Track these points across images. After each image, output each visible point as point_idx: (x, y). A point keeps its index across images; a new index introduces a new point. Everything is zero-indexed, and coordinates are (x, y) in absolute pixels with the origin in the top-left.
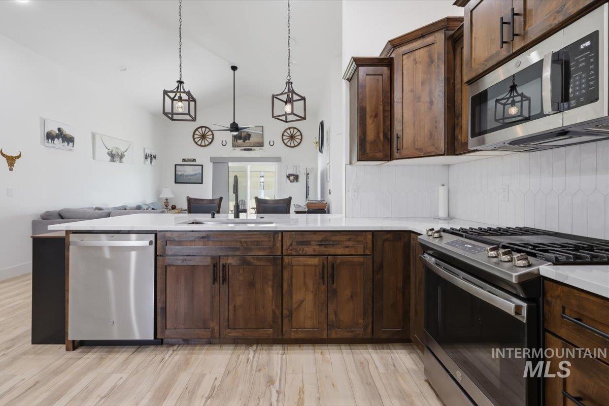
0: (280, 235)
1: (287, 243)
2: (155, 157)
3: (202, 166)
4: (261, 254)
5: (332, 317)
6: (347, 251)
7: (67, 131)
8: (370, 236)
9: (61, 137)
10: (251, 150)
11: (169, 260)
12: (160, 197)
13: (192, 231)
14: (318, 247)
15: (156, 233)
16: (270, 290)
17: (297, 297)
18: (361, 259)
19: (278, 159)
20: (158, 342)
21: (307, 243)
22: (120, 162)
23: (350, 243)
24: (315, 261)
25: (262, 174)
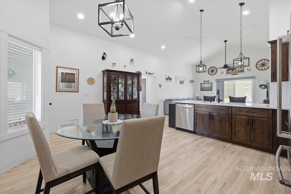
0: (231, 108)
1: (233, 111)
2: (193, 81)
3: (212, 83)
4: (224, 113)
5: (252, 138)
6: (259, 116)
7: (170, 77)
8: (271, 111)
9: (169, 79)
10: (236, 74)
11: (197, 112)
12: (195, 96)
13: (203, 105)
14: (246, 113)
15: (194, 104)
16: (228, 124)
17: (238, 128)
18: (266, 119)
19: (253, 77)
20: (194, 132)
21: (242, 111)
22: (183, 84)
23: (261, 113)
24: (245, 117)
25: (247, 84)
